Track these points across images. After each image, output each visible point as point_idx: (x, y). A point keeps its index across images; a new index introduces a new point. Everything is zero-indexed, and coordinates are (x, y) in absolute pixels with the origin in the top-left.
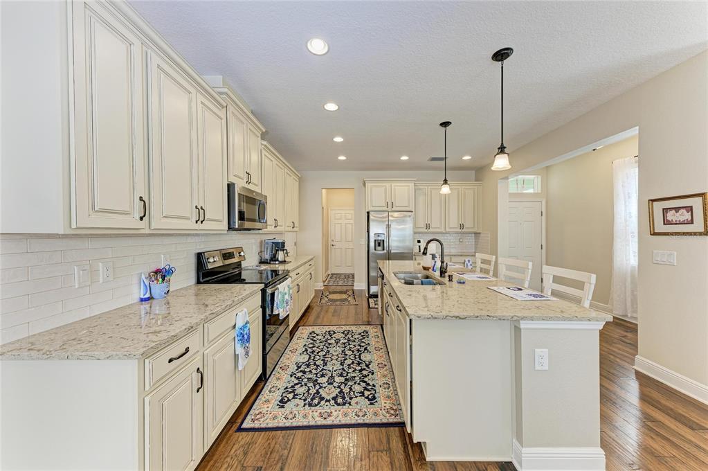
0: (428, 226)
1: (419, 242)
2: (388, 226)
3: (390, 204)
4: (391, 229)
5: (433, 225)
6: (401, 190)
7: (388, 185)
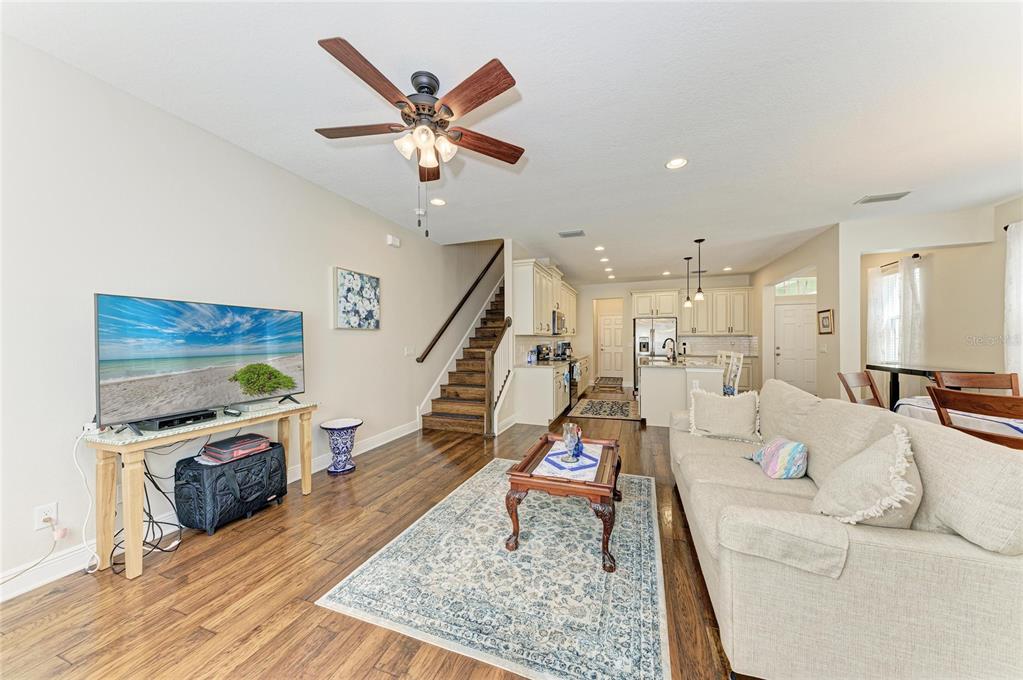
0: (694, 330)
1: (684, 344)
2: (652, 331)
3: (655, 312)
4: (655, 333)
5: (699, 329)
6: (666, 300)
7: (653, 295)
